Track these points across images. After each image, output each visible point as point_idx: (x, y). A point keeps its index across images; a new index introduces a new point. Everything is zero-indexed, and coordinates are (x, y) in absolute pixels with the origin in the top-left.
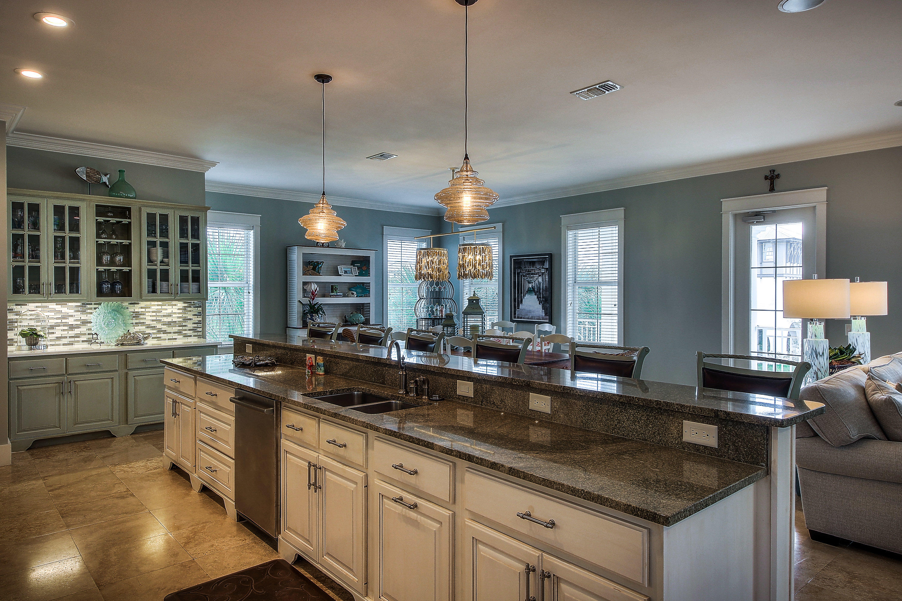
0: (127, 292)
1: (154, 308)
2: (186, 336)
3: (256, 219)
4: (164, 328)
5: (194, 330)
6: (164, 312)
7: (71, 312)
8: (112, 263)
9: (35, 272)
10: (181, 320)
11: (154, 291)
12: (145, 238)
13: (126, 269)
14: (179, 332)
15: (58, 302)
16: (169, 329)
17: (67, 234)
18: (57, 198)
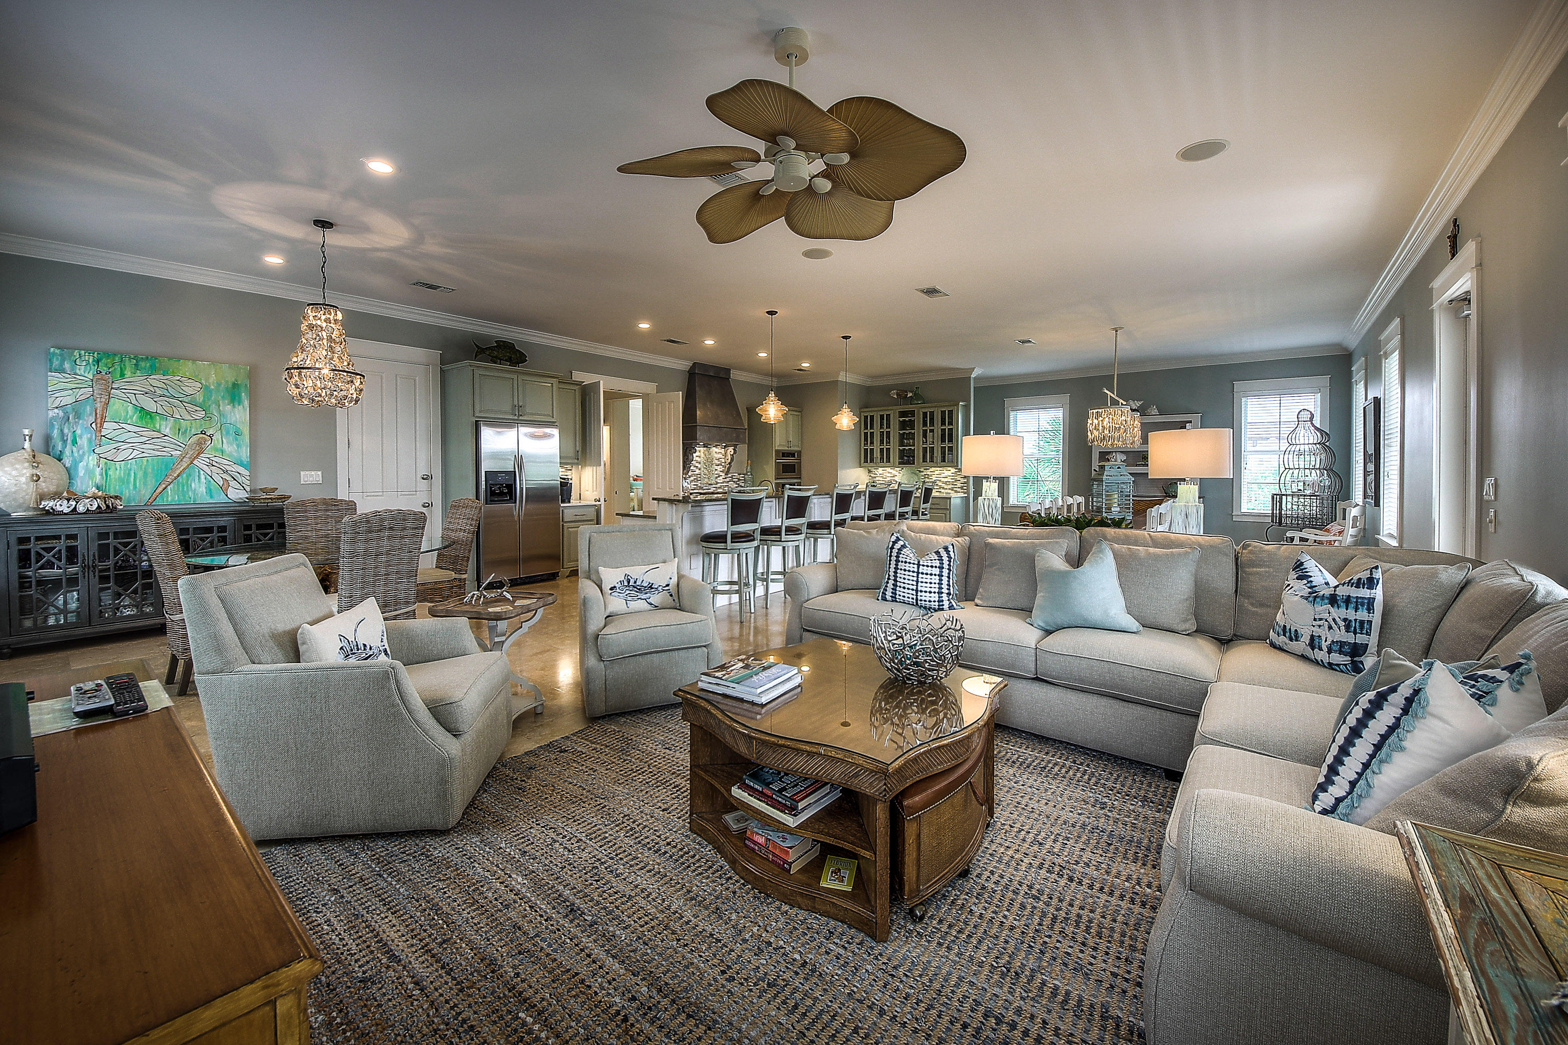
0: (915, 462)
1: (937, 472)
2: (956, 492)
3: (1066, 398)
4: (943, 485)
5: (962, 488)
6: (943, 475)
7: (892, 471)
9: (872, 451)
10: (953, 480)
11: (944, 461)
12: (922, 428)
14: (952, 489)
15: (887, 468)
16: (946, 487)
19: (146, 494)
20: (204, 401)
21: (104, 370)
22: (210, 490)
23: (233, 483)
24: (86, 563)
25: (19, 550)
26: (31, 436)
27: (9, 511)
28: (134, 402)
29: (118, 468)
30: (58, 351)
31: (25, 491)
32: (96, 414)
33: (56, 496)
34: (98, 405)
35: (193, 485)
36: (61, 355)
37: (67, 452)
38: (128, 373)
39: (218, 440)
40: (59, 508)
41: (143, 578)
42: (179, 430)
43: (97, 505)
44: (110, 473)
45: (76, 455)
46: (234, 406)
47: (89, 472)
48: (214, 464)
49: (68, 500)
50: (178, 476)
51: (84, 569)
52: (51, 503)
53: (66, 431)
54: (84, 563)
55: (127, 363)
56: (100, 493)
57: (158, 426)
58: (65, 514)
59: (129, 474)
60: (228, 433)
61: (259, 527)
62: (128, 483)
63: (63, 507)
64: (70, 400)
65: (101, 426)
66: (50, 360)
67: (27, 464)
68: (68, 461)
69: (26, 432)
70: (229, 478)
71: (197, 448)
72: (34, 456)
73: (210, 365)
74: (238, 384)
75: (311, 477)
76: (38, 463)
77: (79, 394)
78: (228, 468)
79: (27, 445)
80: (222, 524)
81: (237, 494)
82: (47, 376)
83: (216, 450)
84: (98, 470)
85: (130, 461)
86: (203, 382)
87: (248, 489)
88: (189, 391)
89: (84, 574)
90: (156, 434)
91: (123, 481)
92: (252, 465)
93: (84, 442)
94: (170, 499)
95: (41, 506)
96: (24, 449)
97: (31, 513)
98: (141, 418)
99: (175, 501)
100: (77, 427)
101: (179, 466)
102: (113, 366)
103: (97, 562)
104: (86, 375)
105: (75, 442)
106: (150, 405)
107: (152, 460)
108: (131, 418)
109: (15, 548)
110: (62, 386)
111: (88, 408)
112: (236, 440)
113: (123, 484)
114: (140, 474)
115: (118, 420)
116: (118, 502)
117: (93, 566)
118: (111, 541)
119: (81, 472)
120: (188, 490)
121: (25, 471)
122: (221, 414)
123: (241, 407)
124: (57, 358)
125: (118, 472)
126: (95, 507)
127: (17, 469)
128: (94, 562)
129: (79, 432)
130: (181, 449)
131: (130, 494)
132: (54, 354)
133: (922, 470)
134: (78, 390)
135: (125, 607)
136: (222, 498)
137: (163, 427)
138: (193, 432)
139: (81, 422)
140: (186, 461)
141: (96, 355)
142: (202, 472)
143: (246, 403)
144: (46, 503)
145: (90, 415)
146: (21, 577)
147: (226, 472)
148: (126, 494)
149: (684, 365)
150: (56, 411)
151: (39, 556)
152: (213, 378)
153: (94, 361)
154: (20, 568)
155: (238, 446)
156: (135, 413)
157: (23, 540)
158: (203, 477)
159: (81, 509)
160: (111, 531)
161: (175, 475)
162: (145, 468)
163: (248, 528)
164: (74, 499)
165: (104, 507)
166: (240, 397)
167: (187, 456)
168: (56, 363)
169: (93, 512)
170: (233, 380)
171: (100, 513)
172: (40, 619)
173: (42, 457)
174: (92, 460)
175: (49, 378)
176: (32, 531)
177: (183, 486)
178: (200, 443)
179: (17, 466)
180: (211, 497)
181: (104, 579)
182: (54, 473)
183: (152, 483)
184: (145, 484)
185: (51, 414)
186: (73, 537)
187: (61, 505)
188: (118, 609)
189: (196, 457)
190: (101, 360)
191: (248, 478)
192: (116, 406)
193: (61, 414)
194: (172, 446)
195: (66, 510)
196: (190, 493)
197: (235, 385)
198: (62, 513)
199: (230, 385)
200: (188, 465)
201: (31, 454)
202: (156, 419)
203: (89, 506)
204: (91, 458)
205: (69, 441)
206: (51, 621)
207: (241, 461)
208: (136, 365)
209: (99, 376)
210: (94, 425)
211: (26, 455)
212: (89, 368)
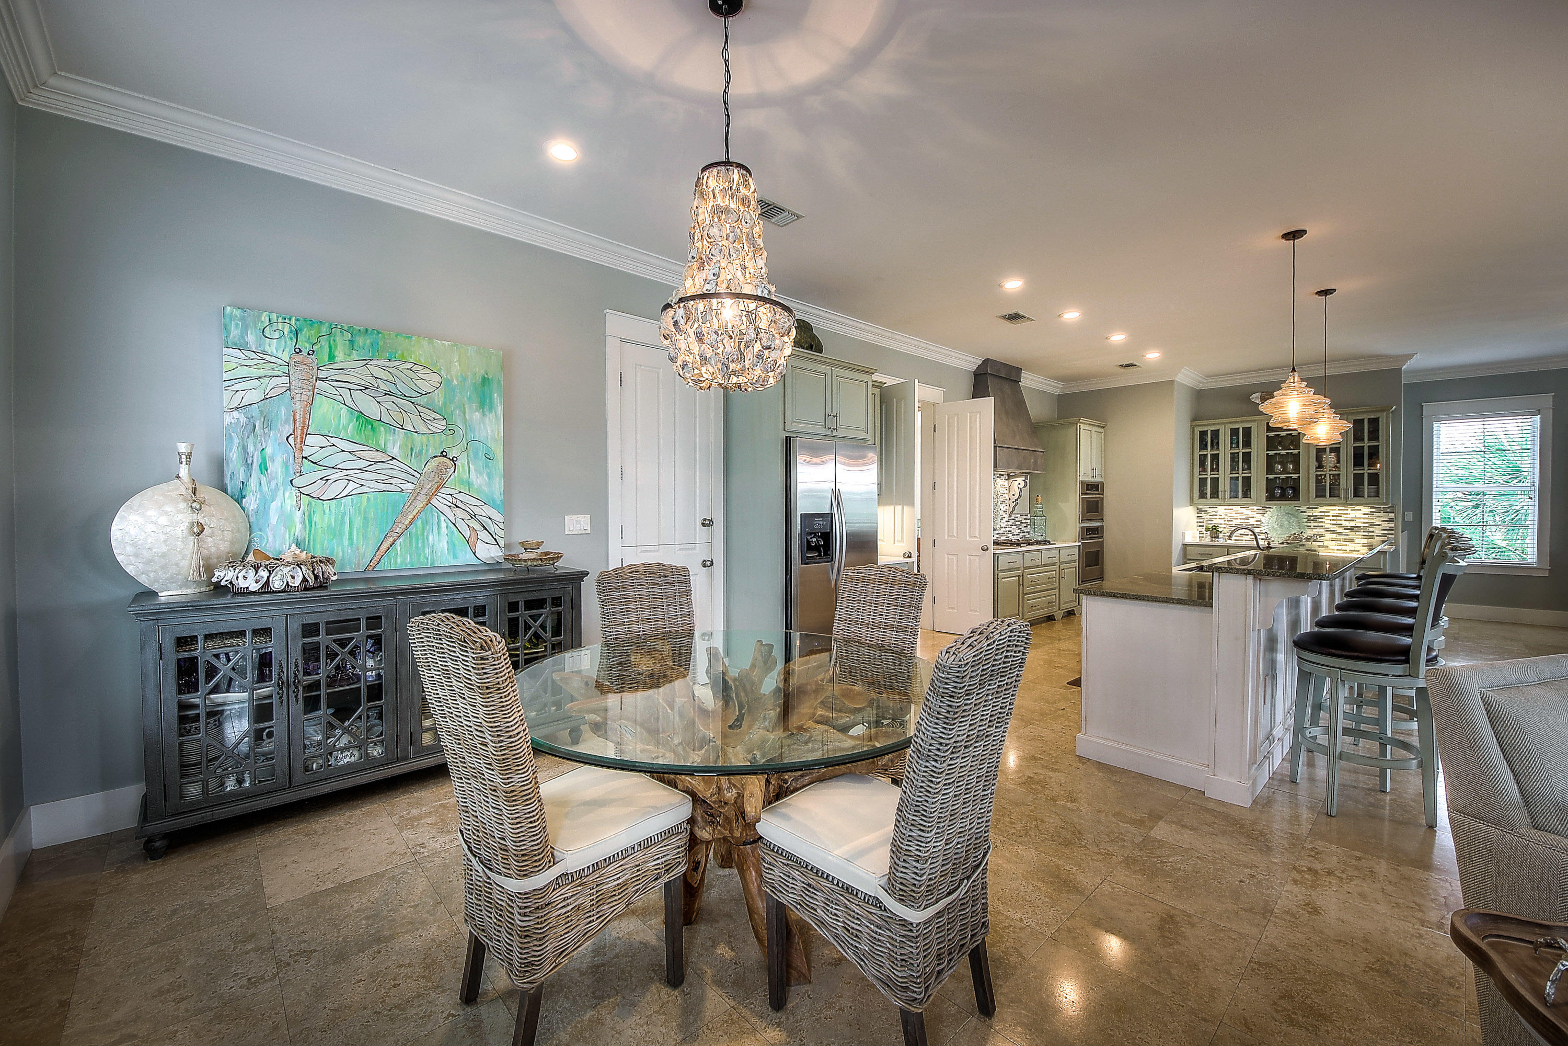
0: (1296, 497)
3: (1547, 400)
6: (1346, 517)
7: (1251, 514)
8: (1285, 471)
9: (1215, 481)
10: (1366, 525)
11: (1325, 496)
13: (1295, 476)
15: (1242, 505)
17: (1241, 450)
18: (1231, 423)
19: (366, 552)
20: (445, 404)
21: (305, 346)
22: (454, 545)
23: (484, 535)
24: (284, 679)
25: (179, 660)
26: (189, 455)
27: (155, 587)
28: (349, 402)
29: (327, 511)
30: (237, 312)
31: (180, 553)
32: (295, 421)
33: (237, 560)
34: (298, 406)
35: (431, 538)
36: (243, 319)
37: (253, 483)
38: (340, 355)
39: (463, 468)
40: (242, 584)
41: (369, 700)
42: (412, 449)
43: (301, 578)
44: (316, 519)
45: (265, 488)
46: (484, 414)
47: (286, 519)
48: (459, 504)
49: (256, 568)
50: (411, 523)
51: (281, 689)
52: (230, 575)
53: (250, 448)
54: (280, 678)
55: (339, 339)
56: (304, 555)
57: (382, 443)
58: (254, 593)
59: (342, 522)
60: (476, 454)
61: (530, 605)
62: (341, 535)
63: (249, 581)
64: (255, 396)
65: (303, 441)
66: (226, 327)
67: (183, 505)
68: (251, 502)
69: (183, 448)
70: (478, 527)
71: (437, 479)
72: (194, 491)
73: (452, 346)
74: (488, 378)
75: (578, 523)
76: (201, 503)
77: (270, 387)
78: (477, 511)
79: (184, 471)
80: (480, 602)
81: (489, 552)
82: (221, 355)
83: (462, 482)
84: (298, 514)
85: (343, 500)
86: (443, 373)
87: (502, 543)
88: (426, 388)
89: (281, 698)
90: (379, 456)
91: (335, 532)
92: (507, 507)
93: (276, 467)
94: (399, 561)
95: (214, 580)
96: (178, 477)
97: (190, 591)
98: (359, 429)
99: (406, 565)
100: (266, 442)
101: (412, 508)
102: (318, 342)
103: (300, 676)
104: (280, 355)
105: (264, 468)
106: (372, 409)
107: (376, 499)
108: (345, 428)
109: (172, 656)
110: (243, 371)
111: (283, 411)
112: (487, 466)
113: (334, 536)
114: (358, 521)
115: (326, 432)
116: (330, 569)
117: (294, 682)
118: (323, 638)
119: (273, 518)
120: (424, 546)
121: (180, 516)
122: (469, 427)
123: (492, 415)
124: (237, 325)
125: (327, 517)
126: (297, 582)
127: (166, 513)
128: (296, 676)
129: (269, 451)
130: (415, 481)
131: (343, 553)
132: (232, 317)
133: (1303, 509)
134: (267, 380)
135: (342, 750)
136: (469, 559)
137: (389, 445)
138: (431, 453)
139: (272, 432)
140: (422, 498)
141: (293, 321)
142: (442, 518)
143: (500, 409)
144: (222, 574)
145: (286, 422)
146: (183, 706)
147: (473, 516)
148: (337, 555)
149: (971, 363)
150: (235, 414)
151: (211, 672)
152: (456, 368)
153: (291, 332)
154: (180, 692)
155: (489, 475)
156: (351, 421)
157: (183, 642)
158: (443, 525)
159: (277, 584)
160: (322, 620)
161: (407, 522)
162: (365, 511)
163: (513, 607)
164: (266, 567)
165: (311, 581)
166: (491, 398)
167: (424, 492)
168: (235, 332)
169: (296, 589)
170: (483, 372)
171: (306, 589)
172: (213, 783)
173: (208, 493)
174: (289, 497)
175: (225, 358)
176: (198, 624)
177: (417, 539)
178: (440, 471)
179: (168, 508)
180: (455, 556)
181: (312, 704)
182: (226, 519)
183: (374, 536)
184: (365, 537)
185: (228, 419)
186: (265, 632)
187: (245, 578)
188: (331, 754)
189: (435, 494)
190: (301, 330)
191: (502, 526)
192: (324, 409)
193: (243, 419)
194: (403, 475)
195: (254, 587)
196: (427, 551)
197: (485, 381)
198: (246, 592)
199: (479, 379)
200: (424, 507)
201: (190, 486)
202: (380, 431)
203: (289, 579)
204: (287, 494)
205: (256, 466)
206: (231, 785)
207: (493, 500)
208: (351, 342)
209: (298, 358)
210: (291, 439)
211: (182, 487)
212: (283, 342)
